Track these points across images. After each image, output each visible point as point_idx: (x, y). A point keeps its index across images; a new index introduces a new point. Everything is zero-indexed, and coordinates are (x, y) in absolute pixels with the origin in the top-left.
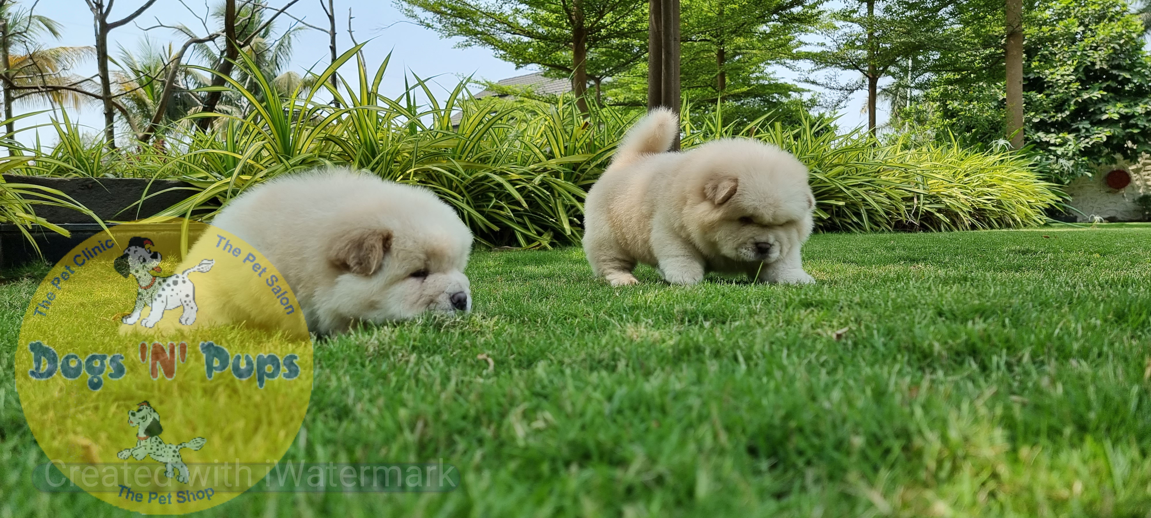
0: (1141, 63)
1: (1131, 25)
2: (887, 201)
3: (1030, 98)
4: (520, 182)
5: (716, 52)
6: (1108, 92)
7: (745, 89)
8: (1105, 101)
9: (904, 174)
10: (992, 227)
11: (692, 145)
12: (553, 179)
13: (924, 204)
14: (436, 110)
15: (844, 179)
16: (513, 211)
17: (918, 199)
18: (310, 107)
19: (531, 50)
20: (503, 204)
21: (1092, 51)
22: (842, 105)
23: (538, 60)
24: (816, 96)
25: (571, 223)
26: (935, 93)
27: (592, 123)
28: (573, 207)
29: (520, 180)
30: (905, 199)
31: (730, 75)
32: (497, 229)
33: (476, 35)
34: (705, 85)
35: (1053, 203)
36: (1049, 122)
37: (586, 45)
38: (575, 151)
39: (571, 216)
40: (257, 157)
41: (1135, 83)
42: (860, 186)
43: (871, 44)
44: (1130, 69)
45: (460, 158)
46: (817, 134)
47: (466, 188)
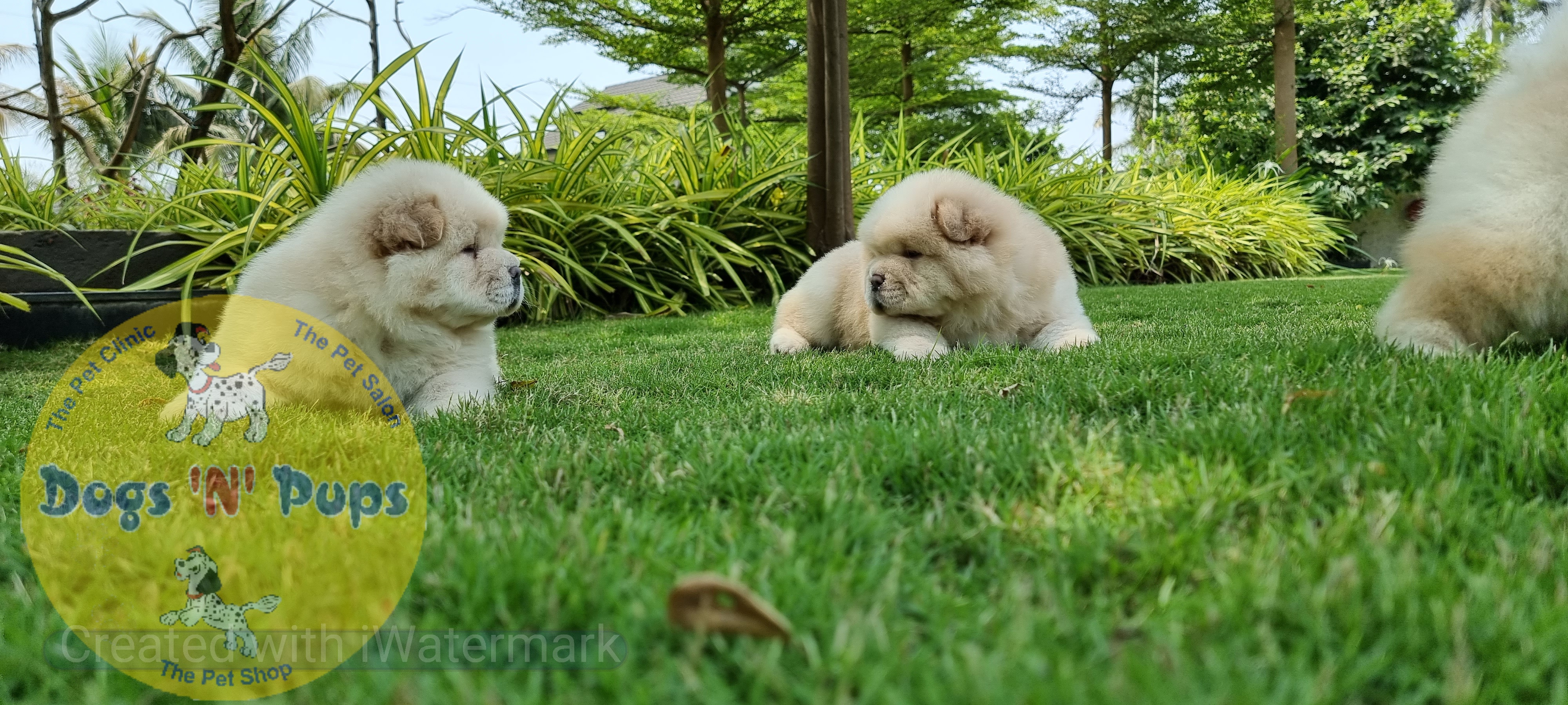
0: (1451, 58)
1: (1439, 8)
2: (1120, 245)
3: (1310, 106)
4: (639, 227)
5: (900, 48)
6: (1409, 97)
7: (939, 97)
8: (1404, 109)
9: (1142, 209)
10: (1255, 276)
11: (868, 174)
12: (685, 222)
13: (1168, 248)
14: (524, 132)
15: (1065, 216)
16: (631, 265)
17: (1161, 240)
18: (353, 129)
19: (649, 46)
20: (617, 256)
21: (1387, 43)
22: (1067, 117)
23: (659, 60)
24: (1034, 106)
25: (710, 280)
26: (1188, 100)
27: (735, 148)
28: (712, 259)
29: (640, 224)
30: (1141, 242)
31: (919, 78)
32: (610, 289)
33: (572, 26)
34: (886, 93)
35: (1332, 243)
36: (1334, 136)
37: (725, 40)
38: (712, 184)
39: (709, 271)
40: (281, 198)
41: (1443, 86)
42: (1085, 225)
43: (1104, 36)
44: (1436, 66)
45: (559, 196)
46: (1030, 158)
47: (568, 235)
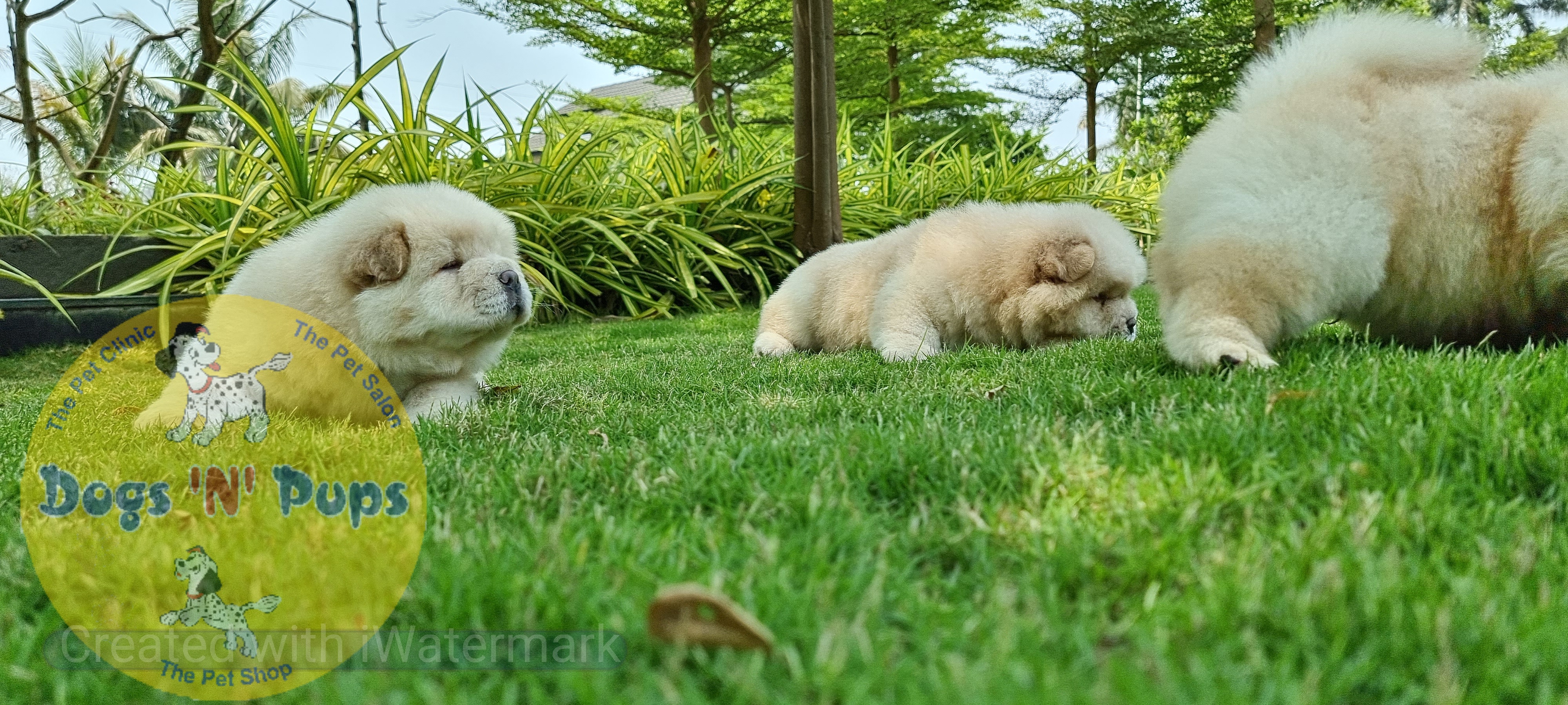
4: (626, 230)
5: (886, 50)
7: (926, 100)
9: (1126, 210)
11: (855, 176)
12: (671, 224)
14: (509, 134)
16: (619, 268)
17: (1145, 241)
18: (334, 131)
19: (635, 48)
20: (604, 258)
22: (1052, 118)
23: (646, 61)
24: (1019, 108)
25: (697, 282)
26: (1171, 101)
27: (721, 149)
28: (699, 261)
29: (627, 227)
31: (905, 80)
32: (597, 292)
33: (557, 28)
34: (873, 95)
37: (711, 41)
38: (699, 186)
39: (697, 273)
40: (262, 202)
43: (1088, 38)
45: (544, 199)
46: (1016, 159)
47: (554, 238)
